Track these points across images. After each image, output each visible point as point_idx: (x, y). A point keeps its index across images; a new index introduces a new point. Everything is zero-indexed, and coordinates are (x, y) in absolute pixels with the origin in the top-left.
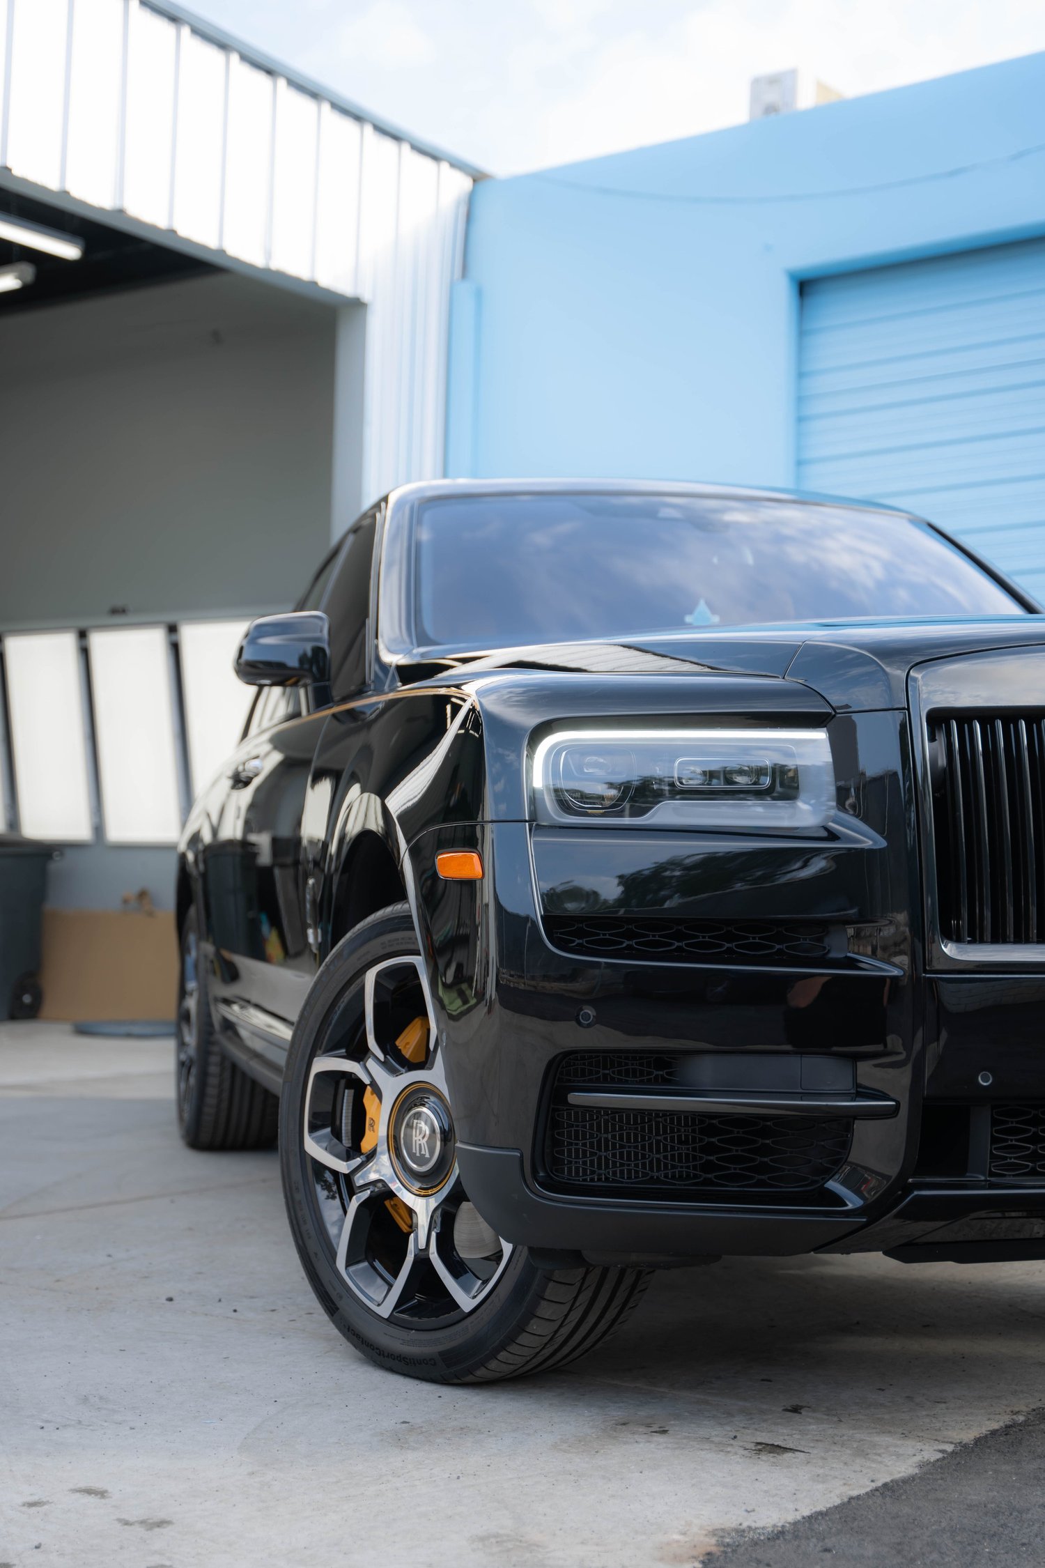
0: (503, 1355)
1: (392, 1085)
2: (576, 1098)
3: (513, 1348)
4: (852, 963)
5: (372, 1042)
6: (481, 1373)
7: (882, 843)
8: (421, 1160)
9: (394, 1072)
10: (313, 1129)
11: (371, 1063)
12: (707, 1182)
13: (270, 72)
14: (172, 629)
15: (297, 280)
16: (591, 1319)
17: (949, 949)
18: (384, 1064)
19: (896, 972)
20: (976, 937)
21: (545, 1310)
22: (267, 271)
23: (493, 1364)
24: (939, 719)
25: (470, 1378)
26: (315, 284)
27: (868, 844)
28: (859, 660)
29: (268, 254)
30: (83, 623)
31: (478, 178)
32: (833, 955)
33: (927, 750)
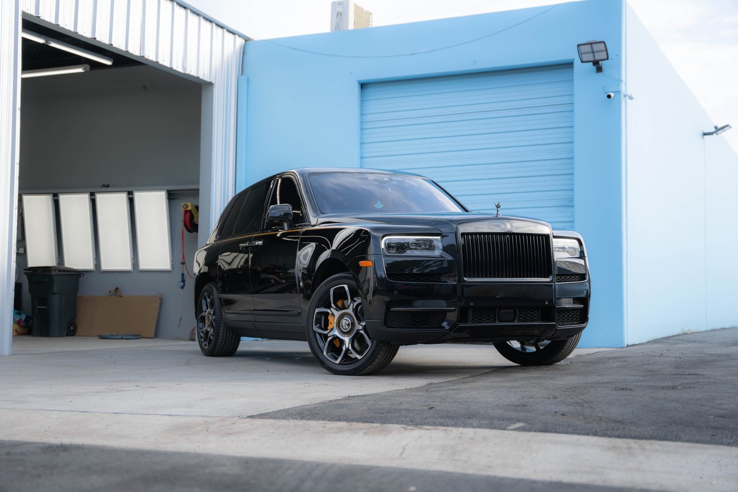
0: (369, 367)
1: (337, 314)
2: (392, 309)
3: (371, 365)
4: (446, 282)
5: (333, 305)
6: (364, 372)
7: (453, 259)
8: (346, 329)
9: (338, 311)
10: (315, 325)
11: (332, 309)
12: (418, 325)
13: (185, 8)
14: (130, 193)
15: (193, 77)
16: (386, 360)
17: (465, 279)
18: (335, 309)
19: (456, 283)
20: (470, 277)
21: (379, 356)
22: (185, 74)
23: (366, 369)
24: (463, 234)
25: (360, 373)
26: (199, 77)
27: (450, 259)
28: (447, 223)
29: (184, 68)
30: (92, 190)
31: (247, 40)
32: (443, 280)
33: (461, 240)
